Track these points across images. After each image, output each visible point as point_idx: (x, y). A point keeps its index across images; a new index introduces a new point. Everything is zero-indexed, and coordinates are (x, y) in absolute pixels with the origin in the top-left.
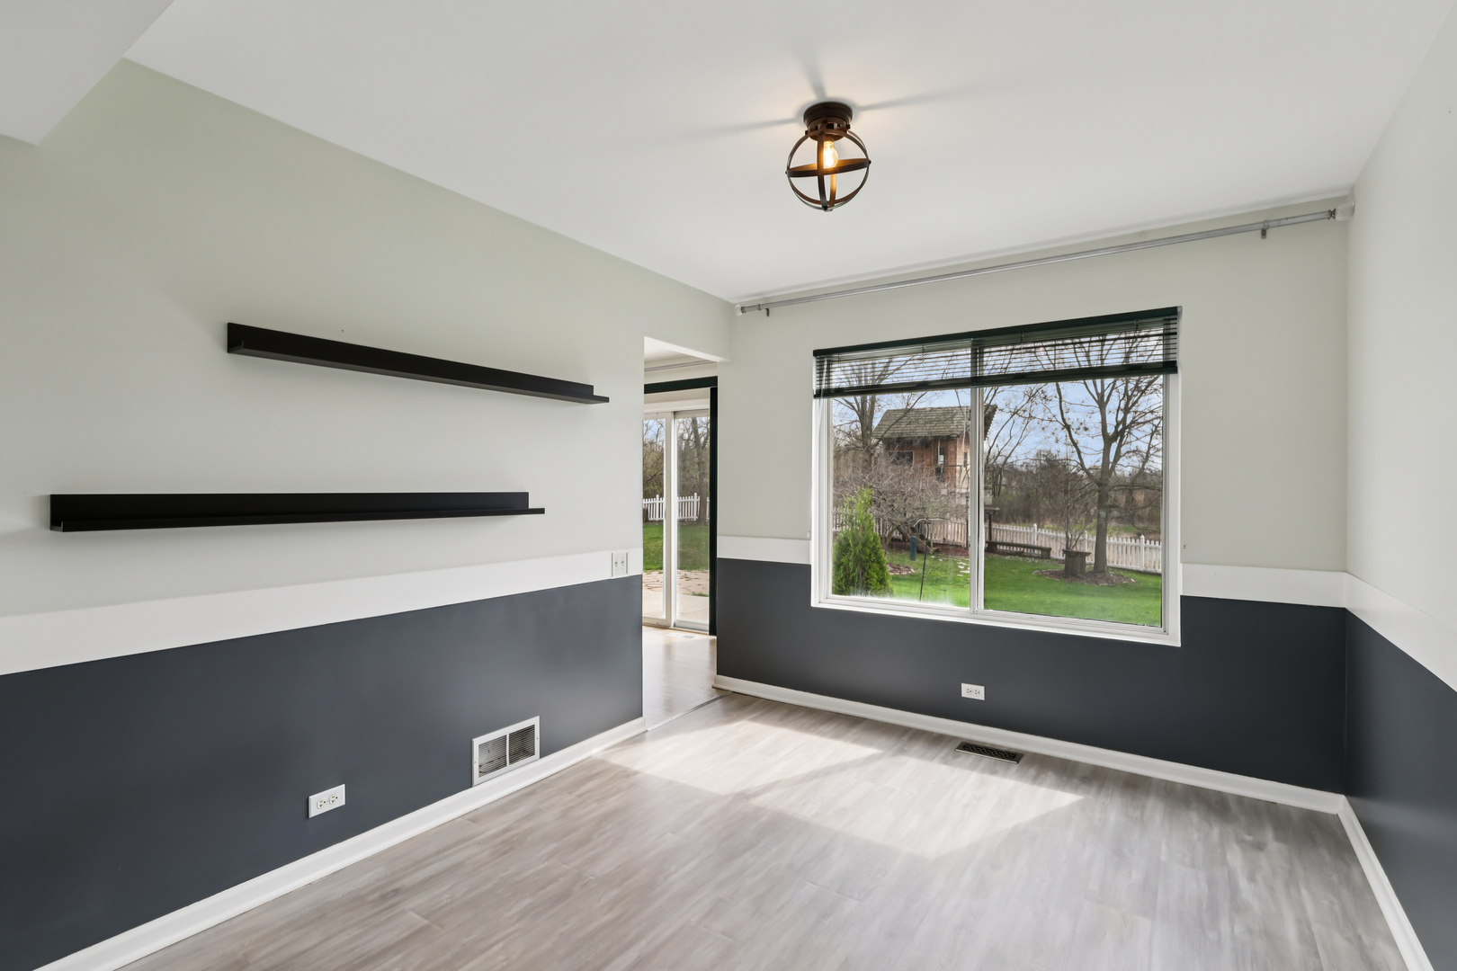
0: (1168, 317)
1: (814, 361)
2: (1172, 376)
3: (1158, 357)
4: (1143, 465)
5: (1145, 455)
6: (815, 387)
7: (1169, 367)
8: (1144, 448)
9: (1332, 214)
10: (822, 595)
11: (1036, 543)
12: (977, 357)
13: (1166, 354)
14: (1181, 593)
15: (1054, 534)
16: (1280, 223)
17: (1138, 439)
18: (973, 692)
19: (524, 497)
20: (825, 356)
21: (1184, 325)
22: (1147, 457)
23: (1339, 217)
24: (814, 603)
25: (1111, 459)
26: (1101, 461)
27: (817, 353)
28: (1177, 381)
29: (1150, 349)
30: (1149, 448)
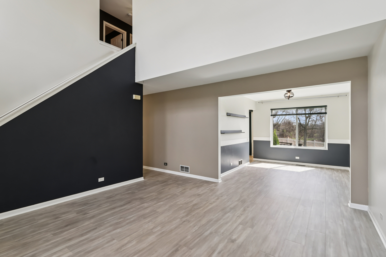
0: (325, 106)
1: (271, 110)
2: (326, 114)
3: (324, 112)
4: (315, 123)
5: (315, 121)
6: (271, 114)
7: (326, 113)
8: (315, 119)
9: (346, 95)
10: (272, 145)
11: (288, 142)
12: (297, 111)
13: (325, 111)
14: (328, 143)
15: (293, 140)
16: (340, 96)
17: (314, 117)
18: (297, 158)
19: (241, 131)
20: (272, 110)
21: (328, 108)
22: (316, 121)
23: (347, 96)
24: (271, 147)
25: (307, 122)
26: (305, 122)
27: (271, 109)
28: (327, 115)
29: (323, 111)
30: (316, 119)
